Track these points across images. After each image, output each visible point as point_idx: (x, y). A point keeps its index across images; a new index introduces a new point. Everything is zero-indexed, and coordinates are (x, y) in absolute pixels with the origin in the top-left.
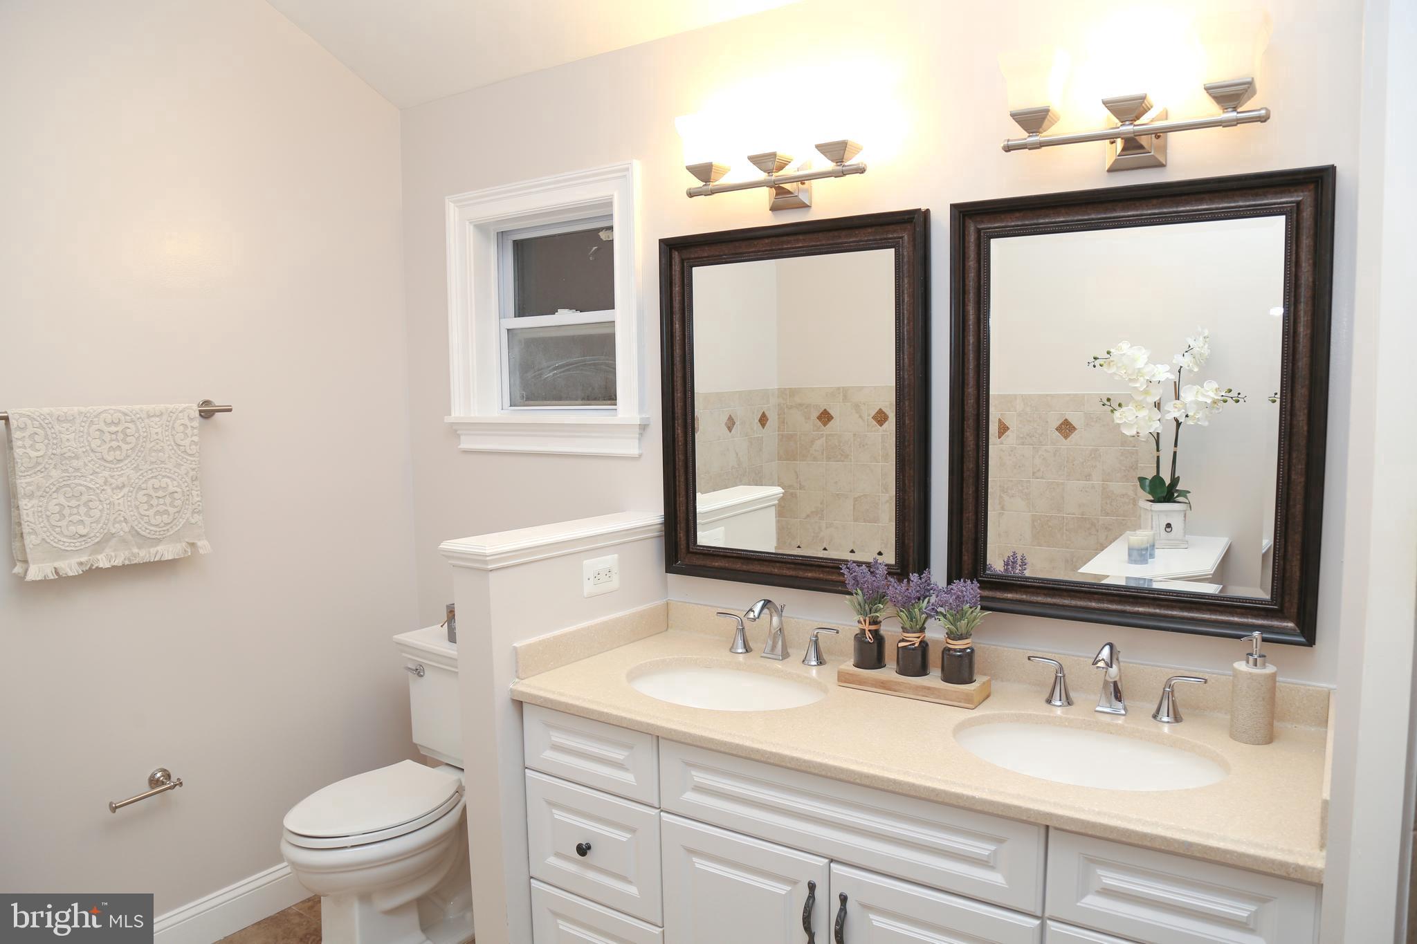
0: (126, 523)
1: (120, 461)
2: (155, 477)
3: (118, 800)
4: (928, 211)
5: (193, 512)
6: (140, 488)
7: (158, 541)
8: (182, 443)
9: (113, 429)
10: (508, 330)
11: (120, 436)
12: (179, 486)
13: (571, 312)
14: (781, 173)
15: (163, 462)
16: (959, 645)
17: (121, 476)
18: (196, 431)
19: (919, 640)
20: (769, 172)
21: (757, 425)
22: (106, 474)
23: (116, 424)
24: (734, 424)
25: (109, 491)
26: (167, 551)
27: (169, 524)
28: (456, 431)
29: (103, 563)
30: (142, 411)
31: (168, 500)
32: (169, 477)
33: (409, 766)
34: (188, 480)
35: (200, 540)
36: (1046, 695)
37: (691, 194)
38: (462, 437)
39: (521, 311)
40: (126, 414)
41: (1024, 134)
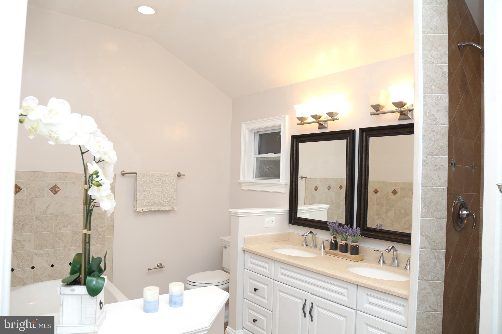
0: (159, 200)
1: (158, 185)
2: (166, 190)
3: (150, 268)
4: (355, 130)
5: (174, 200)
6: (162, 193)
7: (165, 206)
8: (173, 182)
9: (158, 178)
10: (256, 158)
11: (159, 180)
12: (171, 193)
13: (272, 153)
14: (319, 120)
15: (168, 187)
16: (355, 244)
17: (158, 189)
18: (176, 180)
19: (345, 243)
20: (316, 119)
21: (339, 189)
22: (155, 188)
23: (159, 177)
24: (330, 188)
25: (155, 192)
26: (167, 208)
27: (168, 202)
28: (241, 184)
29: (153, 210)
30: (164, 174)
31: (168, 196)
32: (169, 190)
33: (220, 271)
34: (173, 191)
35: (174, 206)
36: (378, 261)
37: (298, 124)
38: (242, 186)
39: (260, 153)
40: (161, 175)
41: (375, 111)
